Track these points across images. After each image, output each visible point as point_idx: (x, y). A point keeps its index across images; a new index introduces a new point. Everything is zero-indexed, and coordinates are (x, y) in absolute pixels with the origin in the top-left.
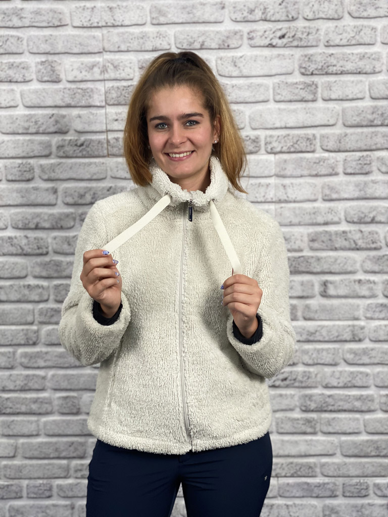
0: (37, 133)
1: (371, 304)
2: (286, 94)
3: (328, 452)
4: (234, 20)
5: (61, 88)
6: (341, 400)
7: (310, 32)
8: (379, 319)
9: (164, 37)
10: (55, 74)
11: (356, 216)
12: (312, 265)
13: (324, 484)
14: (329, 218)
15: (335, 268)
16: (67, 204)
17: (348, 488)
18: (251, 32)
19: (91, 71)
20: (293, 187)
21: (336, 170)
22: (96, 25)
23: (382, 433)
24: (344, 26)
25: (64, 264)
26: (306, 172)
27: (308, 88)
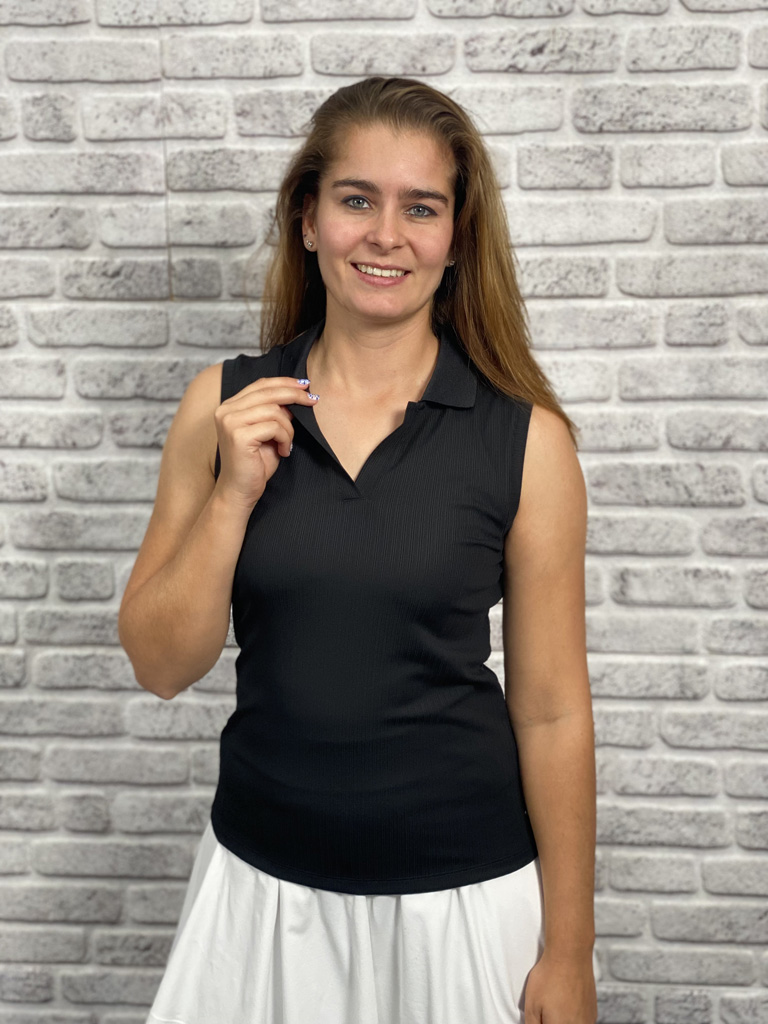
0: (24, 248)
1: (721, 621)
2: (546, 173)
3: (626, 929)
4: (437, 13)
5: (73, 154)
6: (655, 821)
7: (598, 41)
8: (736, 654)
9: (289, 49)
10: (61, 124)
11: (691, 435)
12: (596, 536)
13: (616, 996)
14: (633, 437)
15: (646, 544)
16: (86, 397)
17: (667, 1008)
18: (472, 40)
19: (136, 119)
20: (558, 370)
21: (648, 335)
22: (146, 21)
23: (740, 895)
24: (670, 29)
25: (79, 521)
26: (584, 340)
27: (591, 161)
